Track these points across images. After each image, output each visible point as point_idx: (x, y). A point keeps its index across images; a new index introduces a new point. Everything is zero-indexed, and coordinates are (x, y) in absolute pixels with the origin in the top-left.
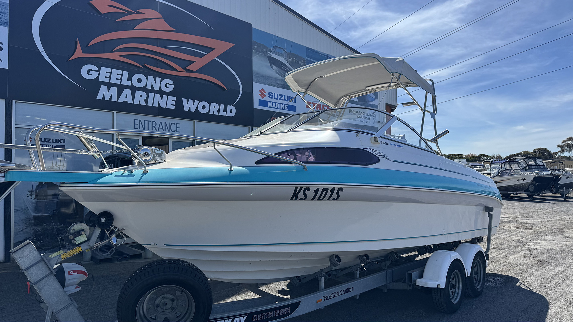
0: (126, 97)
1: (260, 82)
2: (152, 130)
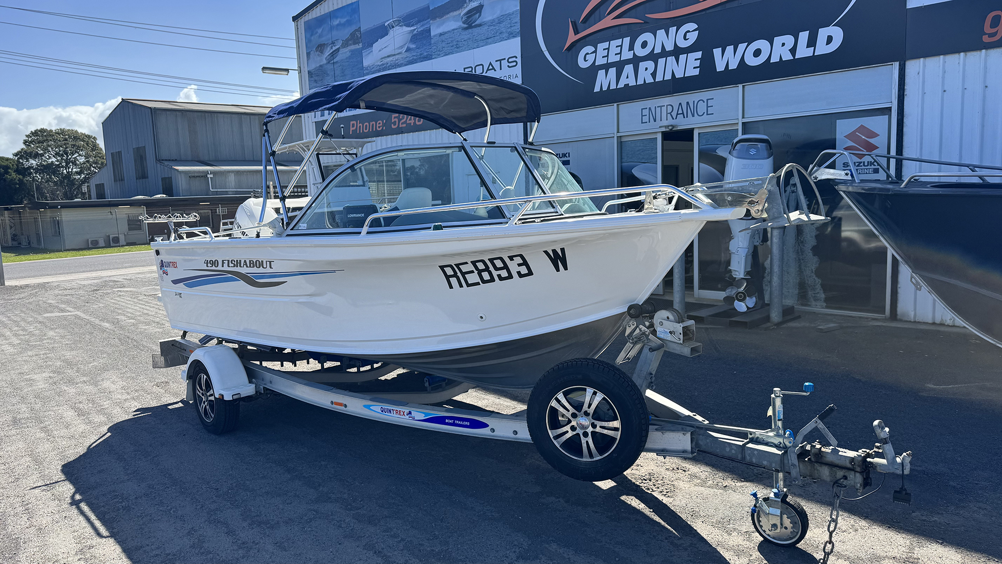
0: (627, 77)
2: (667, 120)
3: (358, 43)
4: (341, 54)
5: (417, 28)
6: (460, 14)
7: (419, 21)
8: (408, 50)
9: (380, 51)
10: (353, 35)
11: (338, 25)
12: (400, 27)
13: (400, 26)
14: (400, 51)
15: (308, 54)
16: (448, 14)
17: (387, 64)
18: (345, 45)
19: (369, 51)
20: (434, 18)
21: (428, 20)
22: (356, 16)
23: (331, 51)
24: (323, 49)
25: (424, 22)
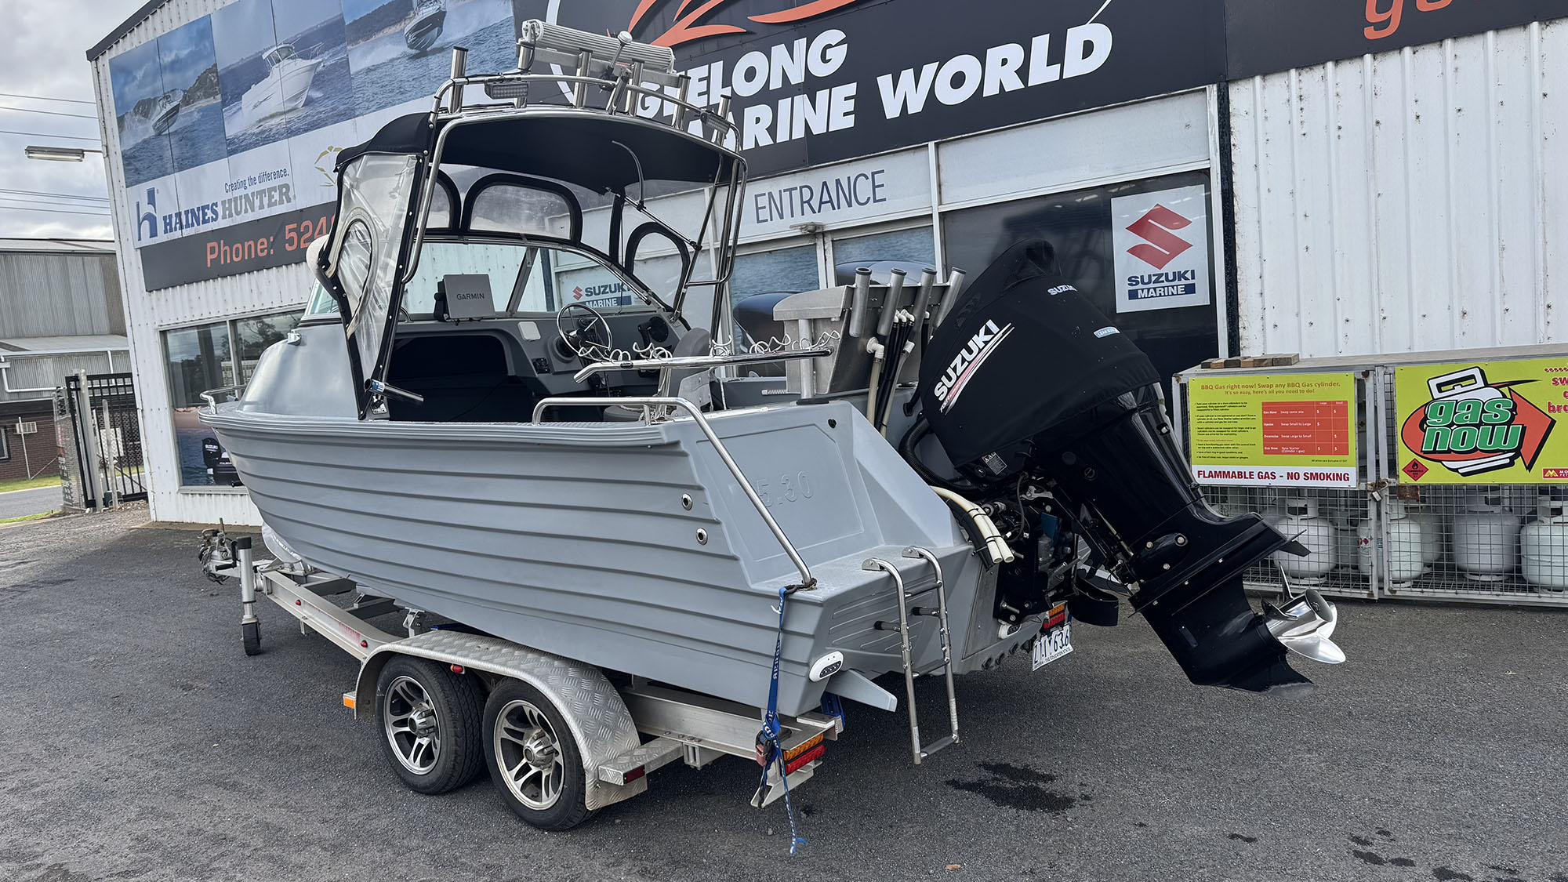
2: (803, 214)
3: (214, 94)
4: (182, 116)
5: (324, 60)
6: (403, 30)
7: (327, 48)
8: (309, 102)
9: (256, 106)
10: (202, 80)
11: (173, 63)
12: (291, 61)
13: (291, 58)
14: (293, 105)
15: (121, 121)
16: (380, 30)
17: (271, 130)
18: (190, 100)
19: (235, 109)
20: (355, 41)
21: (344, 45)
22: (207, 44)
23: (164, 112)
24: (148, 109)
25: (335, 49)
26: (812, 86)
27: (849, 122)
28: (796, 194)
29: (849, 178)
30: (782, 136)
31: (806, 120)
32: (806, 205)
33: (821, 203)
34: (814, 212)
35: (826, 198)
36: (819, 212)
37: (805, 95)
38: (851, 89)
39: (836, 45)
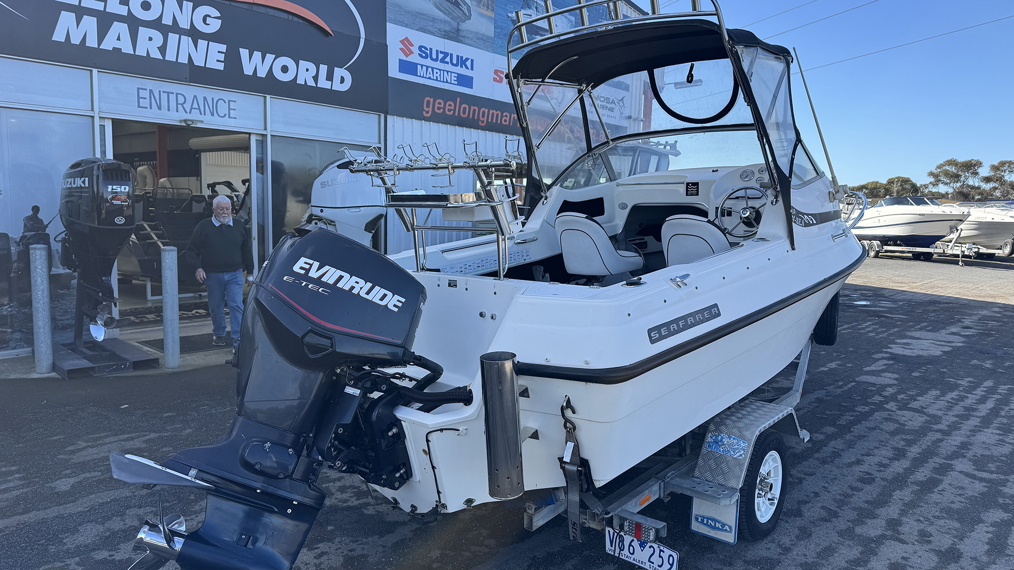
0: (119, 39)
1: (401, 22)
2: (177, 111)
26: (195, 34)
27: (221, 67)
28: (173, 98)
29: (213, 99)
30: (170, 56)
31: (189, 54)
32: (180, 106)
33: (192, 108)
34: (186, 112)
35: (195, 106)
36: (190, 113)
37: (190, 38)
38: (223, 48)
39: (213, 18)
